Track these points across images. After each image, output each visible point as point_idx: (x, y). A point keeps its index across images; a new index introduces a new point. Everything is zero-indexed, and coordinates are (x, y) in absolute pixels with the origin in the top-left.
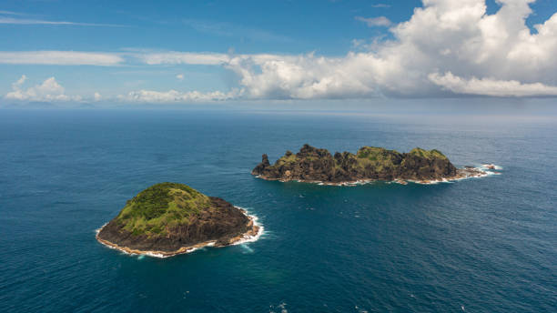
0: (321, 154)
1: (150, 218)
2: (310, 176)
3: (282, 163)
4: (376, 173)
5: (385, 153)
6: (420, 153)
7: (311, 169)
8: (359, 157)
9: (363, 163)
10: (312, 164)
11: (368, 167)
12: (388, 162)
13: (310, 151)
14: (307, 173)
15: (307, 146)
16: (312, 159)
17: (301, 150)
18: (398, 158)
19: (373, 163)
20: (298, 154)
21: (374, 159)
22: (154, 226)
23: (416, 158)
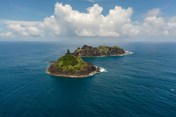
0: (90, 48)
1: (74, 65)
2: (88, 55)
3: (77, 51)
4: (105, 53)
5: (106, 47)
6: (116, 47)
7: (88, 53)
8: (99, 49)
9: (101, 50)
10: (88, 51)
11: (103, 52)
12: (107, 50)
13: (87, 47)
14: (86, 54)
15: (85, 46)
16: (88, 49)
17: (83, 47)
18: (110, 49)
19: (104, 50)
20: (82, 48)
21: (104, 49)
22: (77, 67)
23: (115, 48)
